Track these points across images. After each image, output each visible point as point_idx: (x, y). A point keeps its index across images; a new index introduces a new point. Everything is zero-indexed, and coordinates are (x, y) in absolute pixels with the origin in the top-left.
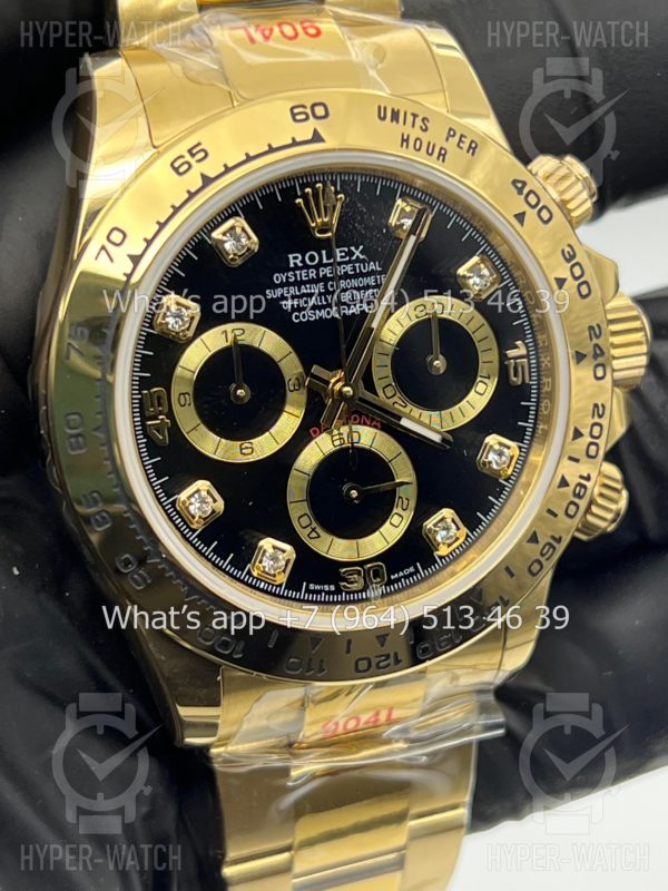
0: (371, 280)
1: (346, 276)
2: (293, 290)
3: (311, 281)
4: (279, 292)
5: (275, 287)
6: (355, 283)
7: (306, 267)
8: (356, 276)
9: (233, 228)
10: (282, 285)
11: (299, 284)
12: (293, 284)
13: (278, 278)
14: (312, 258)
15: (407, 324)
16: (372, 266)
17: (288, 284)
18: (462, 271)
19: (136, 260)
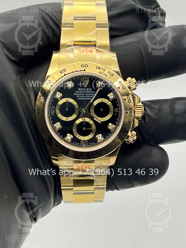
0: (92, 94)
1: (88, 93)
2: (78, 94)
3: (82, 93)
4: (76, 94)
5: (76, 93)
6: (90, 94)
7: (81, 91)
8: (90, 93)
9: (69, 83)
10: (77, 93)
11: (80, 93)
12: (79, 93)
13: (76, 92)
14: (82, 89)
15: (98, 102)
16: (93, 92)
17: (78, 93)
18: (108, 95)
19: (52, 86)
